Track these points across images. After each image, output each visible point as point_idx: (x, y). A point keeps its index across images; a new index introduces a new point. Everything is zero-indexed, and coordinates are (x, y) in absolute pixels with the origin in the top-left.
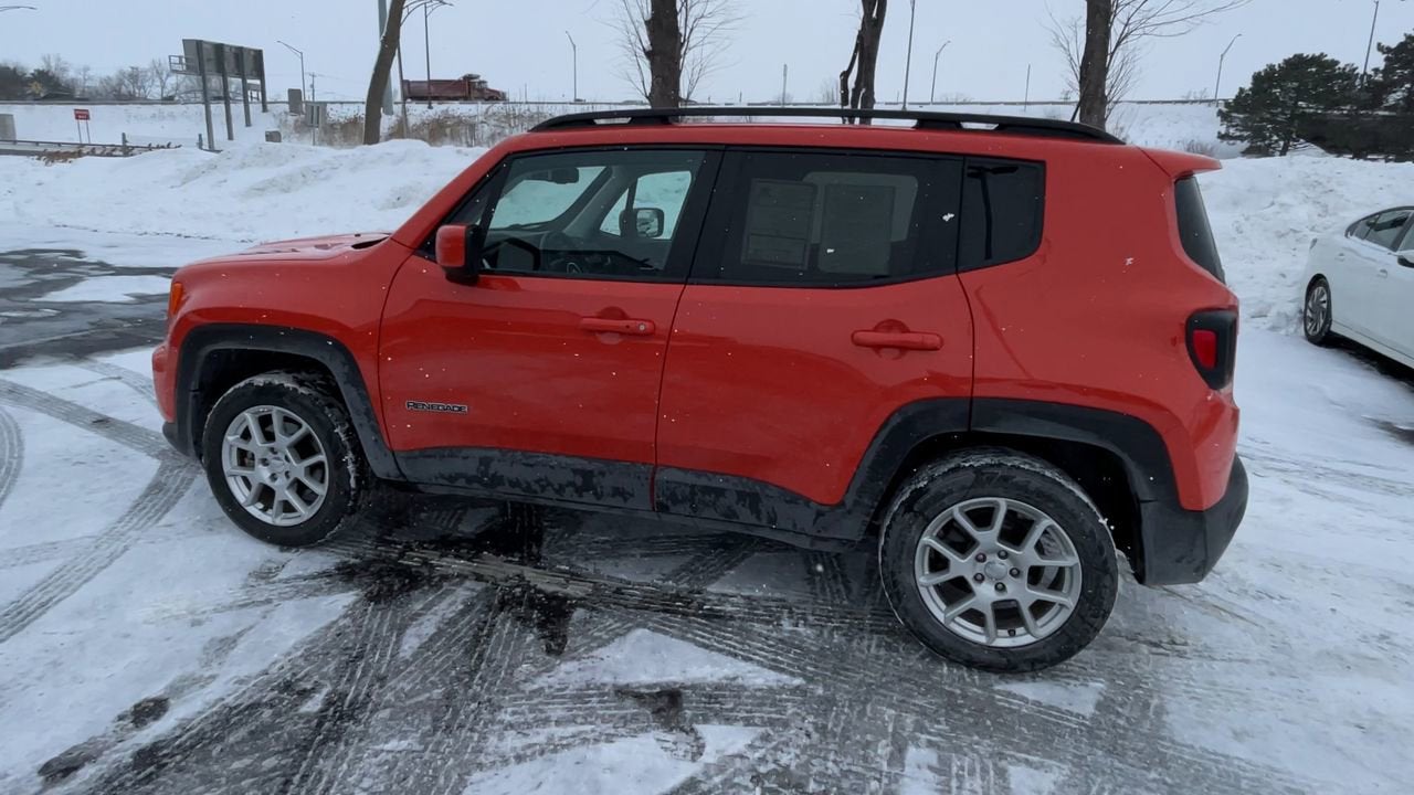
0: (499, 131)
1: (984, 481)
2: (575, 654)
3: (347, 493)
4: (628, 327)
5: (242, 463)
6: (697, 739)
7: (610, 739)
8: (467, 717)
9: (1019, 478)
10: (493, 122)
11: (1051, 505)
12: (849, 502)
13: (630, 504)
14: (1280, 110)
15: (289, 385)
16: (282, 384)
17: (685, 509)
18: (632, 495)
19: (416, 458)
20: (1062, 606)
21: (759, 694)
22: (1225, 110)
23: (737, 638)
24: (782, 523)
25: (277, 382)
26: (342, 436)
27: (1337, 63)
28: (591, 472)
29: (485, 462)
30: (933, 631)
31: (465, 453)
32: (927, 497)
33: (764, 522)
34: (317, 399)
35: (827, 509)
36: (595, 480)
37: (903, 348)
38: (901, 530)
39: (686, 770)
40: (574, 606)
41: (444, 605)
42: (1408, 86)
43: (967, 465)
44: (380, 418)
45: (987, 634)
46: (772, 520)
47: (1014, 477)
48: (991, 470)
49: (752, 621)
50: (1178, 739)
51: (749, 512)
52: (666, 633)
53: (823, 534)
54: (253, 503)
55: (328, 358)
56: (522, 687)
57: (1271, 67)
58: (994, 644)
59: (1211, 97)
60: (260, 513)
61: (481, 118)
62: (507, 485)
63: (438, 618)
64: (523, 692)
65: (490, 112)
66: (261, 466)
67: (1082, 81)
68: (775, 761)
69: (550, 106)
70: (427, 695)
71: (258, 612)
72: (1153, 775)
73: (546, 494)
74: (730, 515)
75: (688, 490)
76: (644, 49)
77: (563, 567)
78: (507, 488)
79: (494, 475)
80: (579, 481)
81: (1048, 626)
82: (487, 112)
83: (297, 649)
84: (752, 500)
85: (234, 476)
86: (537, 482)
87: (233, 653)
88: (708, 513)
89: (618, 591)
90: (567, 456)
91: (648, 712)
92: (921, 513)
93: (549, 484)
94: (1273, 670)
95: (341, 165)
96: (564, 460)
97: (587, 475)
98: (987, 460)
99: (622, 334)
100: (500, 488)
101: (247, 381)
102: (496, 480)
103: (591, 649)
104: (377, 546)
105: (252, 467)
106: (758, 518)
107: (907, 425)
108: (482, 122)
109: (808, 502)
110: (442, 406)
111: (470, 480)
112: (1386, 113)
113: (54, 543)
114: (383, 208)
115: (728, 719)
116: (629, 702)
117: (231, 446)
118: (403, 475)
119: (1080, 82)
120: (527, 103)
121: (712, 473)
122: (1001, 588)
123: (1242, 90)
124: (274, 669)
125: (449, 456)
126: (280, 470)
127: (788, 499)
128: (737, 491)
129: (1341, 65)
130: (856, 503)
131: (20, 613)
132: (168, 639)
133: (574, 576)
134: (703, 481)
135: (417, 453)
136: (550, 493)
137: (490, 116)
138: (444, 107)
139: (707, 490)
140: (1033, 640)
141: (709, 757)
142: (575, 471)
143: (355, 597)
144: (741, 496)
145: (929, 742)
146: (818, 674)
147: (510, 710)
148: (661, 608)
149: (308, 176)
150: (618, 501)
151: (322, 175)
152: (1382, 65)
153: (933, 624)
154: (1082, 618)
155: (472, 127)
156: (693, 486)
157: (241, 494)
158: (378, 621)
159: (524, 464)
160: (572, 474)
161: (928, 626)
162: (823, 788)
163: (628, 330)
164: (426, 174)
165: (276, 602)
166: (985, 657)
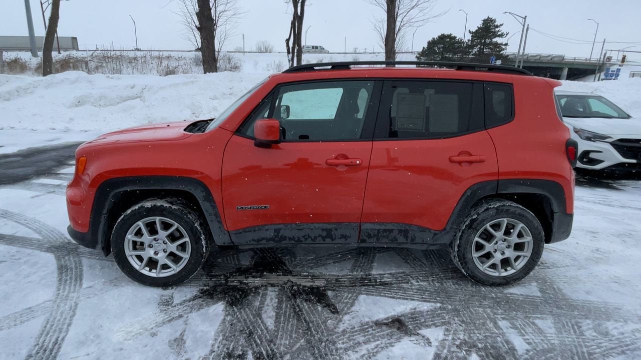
0: (100, 64)
1: (500, 212)
2: (344, 312)
3: (202, 255)
4: (352, 162)
5: (135, 248)
6: (423, 337)
7: (391, 345)
8: (325, 349)
9: (512, 210)
10: (96, 60)
11: (523, 219)
12: (448, 228)
13: (348, 241)
14: (437, 56)
15: (166, 205)
16: (163, 205)
17: (374, 240)
18: (350, 237)
19: (241, 233)
20: (524, 256)
21: (429, 313)
22: (418, 56)
23: (401, 291)
24: (417, 240)
25: (159, 204)
26: (198, 227)
27: (456, 37)
28: (331, 229)
29: (277, 231)
30: (479, 275)
31: (266, 228)
32: (477, 222)
33: (409, 241)
34: (183, 211)
35: (438, 232)
36: (333, 233)
37: (471, 162)
38: (468, 236)
39: (431, 352)
40: (324, 290)
41: (268, 300)
42: (479, 46)
43: (492, 207)
44: (222, 217)
45: (499, 272)
46: (413, 240)
47: (510, 210)
48: (502, 208)
49: (400, 283)
50: (572, 298)
51: (403, 238)
52: (373, 295)
53: (435, 243)
54: (143, 268)
55: (193, 189)
56: (336, 330)
57: (434, 39)
58: (501, 276)
59: (411, 51)
60: (149, 272)
61: (89, 59)
62: (288, 240)
63: (271, 308)
64: (338, 333)
65: (94, 55)
66: (149, 249)
67: (386, 45)
68: (459, 339)
69: (126, 52)
70: (299, 344)
71: (181, 322)
72: (576, 313)
73: (307, 242)
74: (395, 240)
75: (376, 232)
76: (196, 26)
77: (305, 274)
78: (287, 242)
79: (281, 236)
80: (324, 234)
81: (520, 264)
82: (92, 55)
83: (219, 336)
84: (405, 233)
85: (131, 256)
86: (303, 237)
87: (187, 345)
88: (384, 240)
89: (337, 280)
90: (318, 223)
91: (395, 330)
92: (475, 228)
93: (309, 237)
94: (578, 267)
95: (39, 85)
96: (317, 225)
97: (329, 231)
98: (498, 204)
99: (346, 165)
100: (283, 242)
101: (139, 205)
102: (284, 238)
103: (349, 309)
104: (211, 279)
105: (144, 249)
106: (407, 240)
107: (474, 193)
108: (90, 60)
109: (430, 230)
110: (256, 206)
111: (268, 240)
112: (473, 57)
113: (30, 308)
114: (70, 107)
115: (427, 326)
116: (384, 328)
117: (129, 240)
118: (233, 243)
119: (385, 45)
120: (113, 50)
121: (386, 223)
122: (503, 253)
123: (424, 48)
124: (216, 349)
125: (258, 230)
126: (160, 248)
127: (421, 230)
128: (398, 230)
129: (457, 38)
130: (451, 228)
131: (45, 350)
132: (146, 346)
133: (314, 277)
134: (383, 227)
135: (241, 231)
136: (309, 241)
137: (94, 57)
138: (67, 53)
139: (385, 231)
140: (515, 271)
141: (435, 343)
142: (323, 230)
143: (223, 305)
144: (400, 231)
145: (502, 318)
146: (443, 300)
147: (340, 342)
148: (361, 284)
149: (19, 92)
150: (343, 240)
151: (29, 91)
152: (470, 38)
153: (479, 272)
154: (533, 260)
155: (86, 63)
156: (379, 230)
157: (136, 264)
158: (245, 314)
159: (298, 229)
160: (321, 231)
161: (477, 273)
162: (483, 345)
163: (351, 164)
164: (93, 89)
165: (186, 316)
166: (498, 281)
